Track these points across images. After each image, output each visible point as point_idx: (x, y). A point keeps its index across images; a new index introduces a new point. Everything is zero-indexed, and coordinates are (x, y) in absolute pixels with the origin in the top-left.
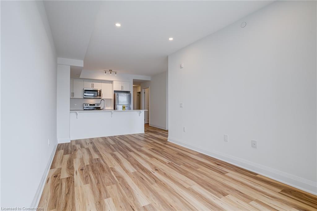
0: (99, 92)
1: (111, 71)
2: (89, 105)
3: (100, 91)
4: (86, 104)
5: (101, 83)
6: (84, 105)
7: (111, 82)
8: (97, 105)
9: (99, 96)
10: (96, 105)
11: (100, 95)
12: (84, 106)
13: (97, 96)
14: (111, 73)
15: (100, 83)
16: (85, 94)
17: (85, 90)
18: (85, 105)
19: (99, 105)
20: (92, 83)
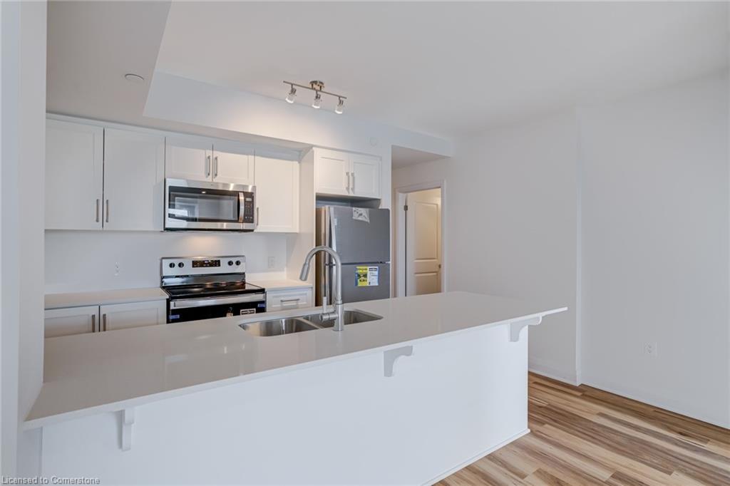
0: (242, 198)
1: (316, 85)
2: (188, 264)
3: (250, 195)
4: (176, 262)
5: (251, 157)
6: (166, 263)
7: (300, 153)
8: (230, 263)
9: (245, 221)
10: (224, 262)
11: (249, 218)
12: (167, 271)
13: (237, 221)
14: (317, 97)
15: (247, 154)
16: (172, 211)
17: (172, 189)
18: (172, 265)
19: (238, 263)
20: (209, 153)
